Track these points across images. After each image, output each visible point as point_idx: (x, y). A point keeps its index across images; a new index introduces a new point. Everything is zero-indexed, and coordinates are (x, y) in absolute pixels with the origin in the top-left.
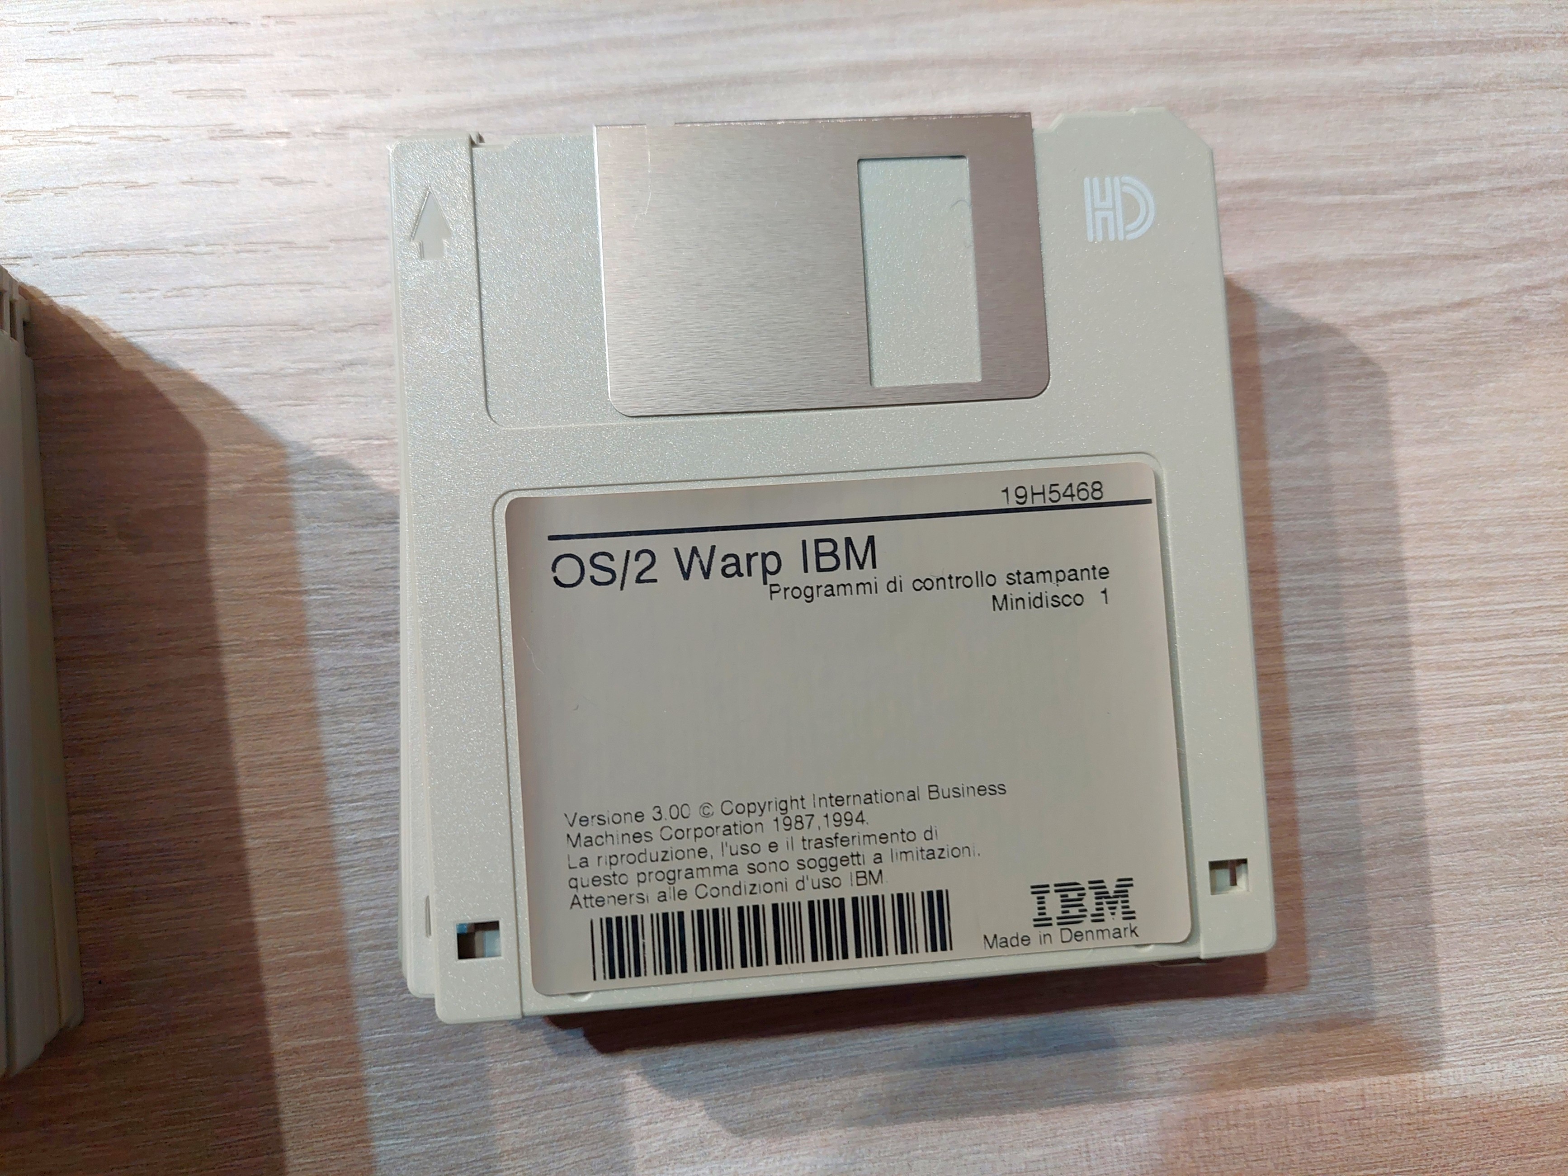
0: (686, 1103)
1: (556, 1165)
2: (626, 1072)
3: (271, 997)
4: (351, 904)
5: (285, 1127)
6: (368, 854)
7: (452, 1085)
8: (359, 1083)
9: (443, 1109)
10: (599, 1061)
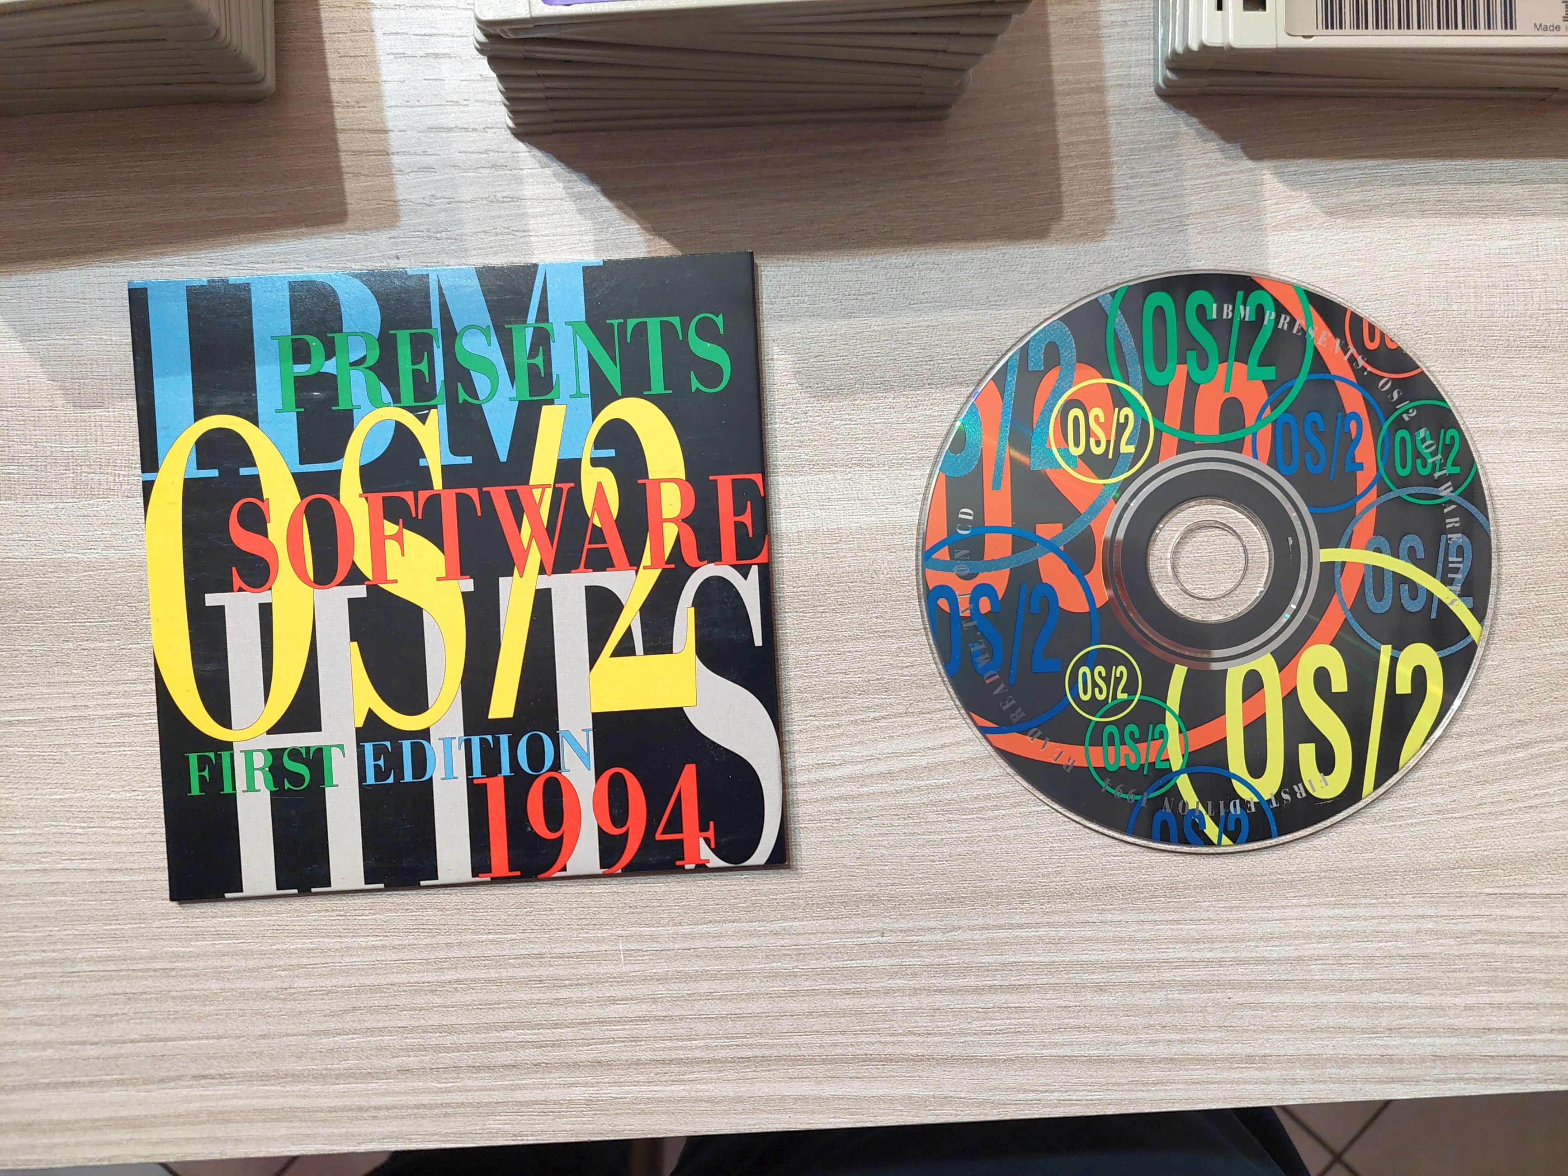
0: (1299, 193)
1: (1220, 224)
2: (1264, 172)
3: (1059, 110)
4: (1108, 59)
5: (1064, 189)
6: (1119, 30)
7: (1162, 171)
8: (1108, 165)
9: (1156, 185)
10: (1248, 164)
